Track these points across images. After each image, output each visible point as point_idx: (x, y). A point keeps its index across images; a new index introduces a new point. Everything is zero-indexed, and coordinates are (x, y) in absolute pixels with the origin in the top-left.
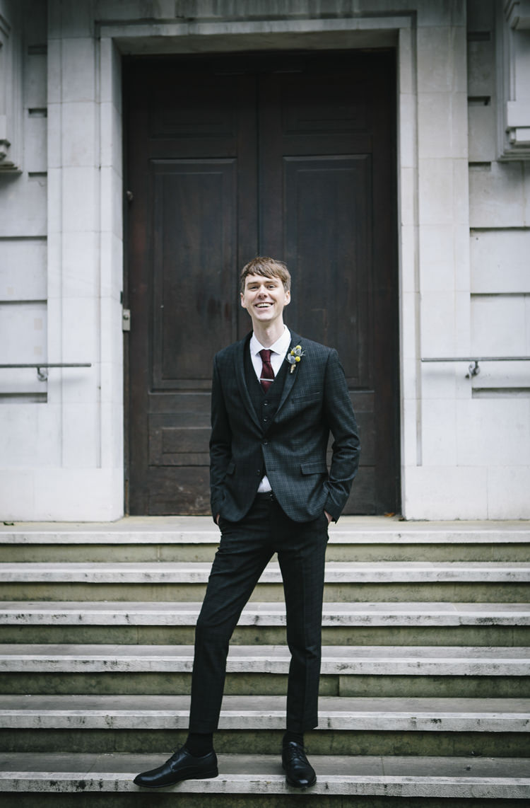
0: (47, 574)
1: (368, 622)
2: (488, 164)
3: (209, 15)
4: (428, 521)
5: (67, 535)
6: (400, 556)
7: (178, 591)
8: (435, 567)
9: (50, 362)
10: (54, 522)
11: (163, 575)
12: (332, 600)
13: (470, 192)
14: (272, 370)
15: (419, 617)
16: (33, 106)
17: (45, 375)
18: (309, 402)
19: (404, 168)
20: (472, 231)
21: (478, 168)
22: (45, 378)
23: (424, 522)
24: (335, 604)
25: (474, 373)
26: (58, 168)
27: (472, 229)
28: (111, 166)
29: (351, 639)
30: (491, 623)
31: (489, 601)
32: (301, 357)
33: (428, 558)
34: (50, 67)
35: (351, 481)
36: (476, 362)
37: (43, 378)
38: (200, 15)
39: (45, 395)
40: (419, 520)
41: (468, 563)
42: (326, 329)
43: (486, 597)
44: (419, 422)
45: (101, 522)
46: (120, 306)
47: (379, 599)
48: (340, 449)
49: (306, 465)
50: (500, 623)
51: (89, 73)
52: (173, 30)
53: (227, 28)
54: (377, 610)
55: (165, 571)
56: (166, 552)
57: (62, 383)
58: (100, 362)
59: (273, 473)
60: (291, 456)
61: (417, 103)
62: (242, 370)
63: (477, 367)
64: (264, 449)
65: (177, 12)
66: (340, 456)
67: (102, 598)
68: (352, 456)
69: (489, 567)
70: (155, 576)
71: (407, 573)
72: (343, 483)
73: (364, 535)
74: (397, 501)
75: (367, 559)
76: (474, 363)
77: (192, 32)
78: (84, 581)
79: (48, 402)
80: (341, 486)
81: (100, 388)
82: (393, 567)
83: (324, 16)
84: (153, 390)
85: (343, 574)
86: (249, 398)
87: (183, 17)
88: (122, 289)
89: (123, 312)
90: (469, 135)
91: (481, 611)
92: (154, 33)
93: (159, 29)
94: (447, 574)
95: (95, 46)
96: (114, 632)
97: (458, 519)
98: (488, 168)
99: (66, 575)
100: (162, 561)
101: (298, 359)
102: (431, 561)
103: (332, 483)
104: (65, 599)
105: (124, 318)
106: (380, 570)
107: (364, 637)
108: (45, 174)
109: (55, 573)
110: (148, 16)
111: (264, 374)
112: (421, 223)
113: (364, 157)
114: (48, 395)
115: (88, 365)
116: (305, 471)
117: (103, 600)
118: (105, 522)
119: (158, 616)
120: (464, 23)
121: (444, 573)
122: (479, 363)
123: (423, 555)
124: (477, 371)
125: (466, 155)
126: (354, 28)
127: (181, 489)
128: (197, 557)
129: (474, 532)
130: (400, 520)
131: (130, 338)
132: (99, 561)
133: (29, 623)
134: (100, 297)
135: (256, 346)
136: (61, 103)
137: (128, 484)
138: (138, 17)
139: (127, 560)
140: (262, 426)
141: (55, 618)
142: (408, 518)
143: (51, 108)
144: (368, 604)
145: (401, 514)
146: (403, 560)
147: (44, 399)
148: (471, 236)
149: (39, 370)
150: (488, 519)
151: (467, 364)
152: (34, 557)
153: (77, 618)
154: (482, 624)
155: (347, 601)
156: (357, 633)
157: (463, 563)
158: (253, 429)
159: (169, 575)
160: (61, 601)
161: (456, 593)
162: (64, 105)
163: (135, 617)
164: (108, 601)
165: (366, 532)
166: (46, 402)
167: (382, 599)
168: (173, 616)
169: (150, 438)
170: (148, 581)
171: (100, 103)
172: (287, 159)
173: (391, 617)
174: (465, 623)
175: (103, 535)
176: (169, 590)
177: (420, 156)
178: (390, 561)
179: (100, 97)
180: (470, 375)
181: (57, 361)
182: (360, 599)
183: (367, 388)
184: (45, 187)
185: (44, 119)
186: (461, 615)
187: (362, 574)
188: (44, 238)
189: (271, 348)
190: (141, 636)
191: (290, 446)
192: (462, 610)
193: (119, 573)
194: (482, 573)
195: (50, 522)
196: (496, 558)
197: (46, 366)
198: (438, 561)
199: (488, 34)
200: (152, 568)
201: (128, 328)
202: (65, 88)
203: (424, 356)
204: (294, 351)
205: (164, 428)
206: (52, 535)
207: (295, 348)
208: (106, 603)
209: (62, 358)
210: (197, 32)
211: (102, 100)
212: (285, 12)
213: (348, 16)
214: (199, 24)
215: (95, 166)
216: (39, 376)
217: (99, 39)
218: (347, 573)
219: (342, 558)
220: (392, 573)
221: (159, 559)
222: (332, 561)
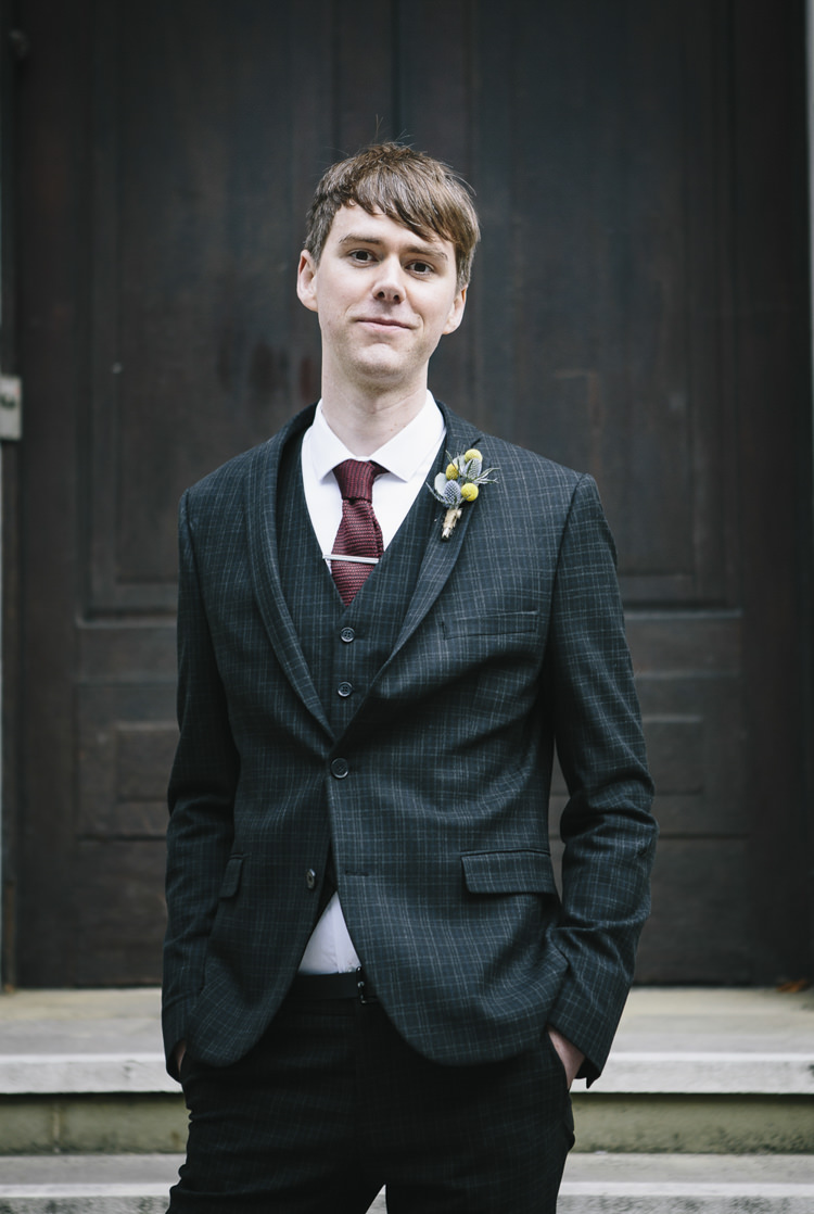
14: (376, 526)
18: (502, 641)
32: (480, 486)
35: (638, 927)
42: (597, 432)
48: (595, 817)
49: (481, 859)
56: (81, 1122)
59: (362, 881)
60: (431, 825)
62: (269, 528)
64: (333, 795)
66: (601, 840)
68: (639, 843)
72: (615, 933)
73: (699, 1066)
75: (712, 1143)
80: (609, 942)
84: (91, 615)
86: (285, 617)
100: (69, 1149)
101: (471, 490)
103: (578, 934)
105: (6, 403)
106: (752, 1189)
111: (348, 541)
116: (478, 882)
128: (175, 1136)
131: (23, 464)
135: (322, 450)
137: (13, 892)
140: (328, 716)
158: (298, 728)
178: (783, 1150)
183: (721, 604)
187: (691, 1206)
189: (379, 457)
191: (427, 788)
201: (16, 433)
204: (456, 465)
205: (124, 727)
207: (462, 458)
218: (643, 1199)
219: (631, 1140)
220: (785, 1201)
221: (56, 1143)
222: (601, 1148)
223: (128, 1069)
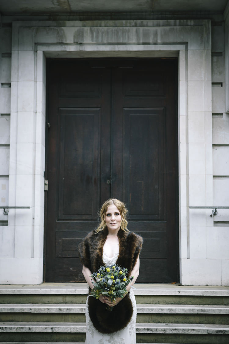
0: (12, 308)
1: (165, 332)
2: (222, 114)
3: (90, 42)
4: (193, 286)
5: (20, 290)
6: (179, 302)
7: (75, 317)
8: (196, 307)
9: (10, 206)
10: (10, 285)
11: (68, 309)
12: (148, 322)
13: (213, 128)
15: (189, 330)
16: (3, 82)
17: (7, 212)
19: (181, 116)
20: (214, 146)
21: (217, 116)
22: (7, 213)
23: (191, 287)
24: (149, 324)
25: (215, 214)
26: (15, 112)
27: (213, 145)
28: (42, 112)
29: (157, 340)
30: (222, 333)
31: (221, 324)
33: (192, 303)
34: (12, 64)
36: (216, 209)
37: (6, 213)
38: (85, 42)
39: (7, 222)
40: (188, 286)
41: (211, 306)
42: (143, 191)
43: (220, 322)
44: (188, 237)
45: (33, 285)
46: (43, 179)
47: (170, 322)
50: (226, 333)
51: (32, 67)
52: (72, 48)
53: (98, 48)
54: (169, 326)
55: (69, 307)
56: (68, 299)
57: (15, 216)
58: (34, 206)
61: (188, 86)
63: (216, 211)
65: (74, 40)
67: (38, 321)
69: (221, 307)
70: (64, 310)
71: (183, 309)
73: (162, 291)
74: (177, 276)
75: (164, 303)
76: (214, 209)
77: (81, 49)
78: (30, 312)
79: (8, 225)
81: (34, 219)
82: (176, 307)
83: (144, 44)
84: (58, 220)
85: (153, 309)
87: (77, 42)
88: (44, 171)
89: (44, 181)
90: (212, 101)
91: (218, 327)
92: (63, 49)
93: (65, 48)
94: (202, 310)
95: (35, 54)
96: (45, 336)
97: (208, 285)
98: (221, 116)
99: (21, 309)
100: (66, 303)
102: (194, 305)
104: (20, 321)
105: (45, 184)
106: (171, 308)
107: (163, 339)
108: (9, 115)
109: (16, 308)
110: (60, 42)
112: (189, 142)
113: (162, 108)
114: (8, 221)
115: (29, 208)
117: (39, 322)
118: (35, 285)
119: (67, 328)
120: (210, 48)
121: (200, 309)
122: (217, 209)
123: (190, 302)
124: (216, 213)
125: (211, 110)
126: (158, 49)
127: (71, 269)
128: (82, 301)
129: (214, 291)
130: (179, 285)
131: (48, 194)
132: (35, 303)
133: (5, 331)
134: (35, 175)
136: (18, 81)
137: (45, 266)
138: (56, 42)
139: (49, 303)
141: (18, 329)
142: (183, 284)
143: (12, 84)
144: (164, 324)
145: (179, 283)
146: (181, 304)
147: (6, 224)
148: (213, 148)
149: (4, 210)
150: (222, 286)
151: (212, 210)
152: (3, 301)
153: (28, 329)
154: (218, 333)
155: (155, 323)
156: (160, 337)
157: (209, 306)
159: (70, 309)
160: (18, 322)
161: (206, 319)
162: (19, 82)
163: (56, 329)
164: (41, 322)
165: (163, 290)
166: (7, 225)
167: (171, 322)
168: (74, 328)
169: (57, 243)
170: (61, 312)
171: (36, 82)
172: (125, 109)
173: (175, 329)
174: (210, 333)
175: (37, 291)
176: (70, 316)
177: (189, 110)
178: (174, 304)
179: (36, 79)
180: (213, 215)
181: (13, 206)
182: (161, 322)
183: (163, 220)
184: (9, 121)
185: (9, 88)
186: (208, 329)
187: (162, 310)
188: (8, 145)
190: (58, 338)
192: (209, 327)
193: (46, 308)
194: (218, 310)
195: (8, 285)
196: (225, 304)
197: (8, 208)
198: (198, 305)
199: (221, 53)
200: (62, 306)
201: (47, 189)
202: (20, 74)
203: (191, 205)
205: (63, 239)
206: (13, 290)
208: (40, 323)
209: (15, 204)
210: (83, 50)
211: (38, 80)
212: (126, 41)
213: (155, 44)
214: (84, 46)
215: (34, 112)
216: (4, 213)
217: (37, 51)
218: (155, 309)
219: (152, 302)
220: (176, 309)
221: (64, 302)
222: (147, 304)
223: (75, 291)
